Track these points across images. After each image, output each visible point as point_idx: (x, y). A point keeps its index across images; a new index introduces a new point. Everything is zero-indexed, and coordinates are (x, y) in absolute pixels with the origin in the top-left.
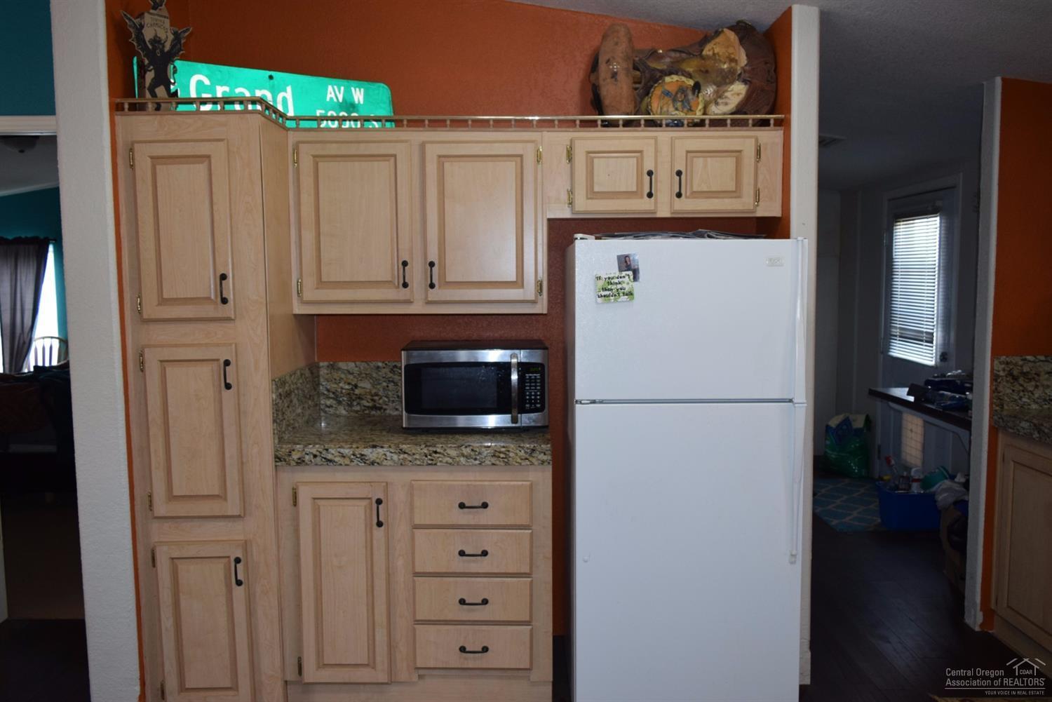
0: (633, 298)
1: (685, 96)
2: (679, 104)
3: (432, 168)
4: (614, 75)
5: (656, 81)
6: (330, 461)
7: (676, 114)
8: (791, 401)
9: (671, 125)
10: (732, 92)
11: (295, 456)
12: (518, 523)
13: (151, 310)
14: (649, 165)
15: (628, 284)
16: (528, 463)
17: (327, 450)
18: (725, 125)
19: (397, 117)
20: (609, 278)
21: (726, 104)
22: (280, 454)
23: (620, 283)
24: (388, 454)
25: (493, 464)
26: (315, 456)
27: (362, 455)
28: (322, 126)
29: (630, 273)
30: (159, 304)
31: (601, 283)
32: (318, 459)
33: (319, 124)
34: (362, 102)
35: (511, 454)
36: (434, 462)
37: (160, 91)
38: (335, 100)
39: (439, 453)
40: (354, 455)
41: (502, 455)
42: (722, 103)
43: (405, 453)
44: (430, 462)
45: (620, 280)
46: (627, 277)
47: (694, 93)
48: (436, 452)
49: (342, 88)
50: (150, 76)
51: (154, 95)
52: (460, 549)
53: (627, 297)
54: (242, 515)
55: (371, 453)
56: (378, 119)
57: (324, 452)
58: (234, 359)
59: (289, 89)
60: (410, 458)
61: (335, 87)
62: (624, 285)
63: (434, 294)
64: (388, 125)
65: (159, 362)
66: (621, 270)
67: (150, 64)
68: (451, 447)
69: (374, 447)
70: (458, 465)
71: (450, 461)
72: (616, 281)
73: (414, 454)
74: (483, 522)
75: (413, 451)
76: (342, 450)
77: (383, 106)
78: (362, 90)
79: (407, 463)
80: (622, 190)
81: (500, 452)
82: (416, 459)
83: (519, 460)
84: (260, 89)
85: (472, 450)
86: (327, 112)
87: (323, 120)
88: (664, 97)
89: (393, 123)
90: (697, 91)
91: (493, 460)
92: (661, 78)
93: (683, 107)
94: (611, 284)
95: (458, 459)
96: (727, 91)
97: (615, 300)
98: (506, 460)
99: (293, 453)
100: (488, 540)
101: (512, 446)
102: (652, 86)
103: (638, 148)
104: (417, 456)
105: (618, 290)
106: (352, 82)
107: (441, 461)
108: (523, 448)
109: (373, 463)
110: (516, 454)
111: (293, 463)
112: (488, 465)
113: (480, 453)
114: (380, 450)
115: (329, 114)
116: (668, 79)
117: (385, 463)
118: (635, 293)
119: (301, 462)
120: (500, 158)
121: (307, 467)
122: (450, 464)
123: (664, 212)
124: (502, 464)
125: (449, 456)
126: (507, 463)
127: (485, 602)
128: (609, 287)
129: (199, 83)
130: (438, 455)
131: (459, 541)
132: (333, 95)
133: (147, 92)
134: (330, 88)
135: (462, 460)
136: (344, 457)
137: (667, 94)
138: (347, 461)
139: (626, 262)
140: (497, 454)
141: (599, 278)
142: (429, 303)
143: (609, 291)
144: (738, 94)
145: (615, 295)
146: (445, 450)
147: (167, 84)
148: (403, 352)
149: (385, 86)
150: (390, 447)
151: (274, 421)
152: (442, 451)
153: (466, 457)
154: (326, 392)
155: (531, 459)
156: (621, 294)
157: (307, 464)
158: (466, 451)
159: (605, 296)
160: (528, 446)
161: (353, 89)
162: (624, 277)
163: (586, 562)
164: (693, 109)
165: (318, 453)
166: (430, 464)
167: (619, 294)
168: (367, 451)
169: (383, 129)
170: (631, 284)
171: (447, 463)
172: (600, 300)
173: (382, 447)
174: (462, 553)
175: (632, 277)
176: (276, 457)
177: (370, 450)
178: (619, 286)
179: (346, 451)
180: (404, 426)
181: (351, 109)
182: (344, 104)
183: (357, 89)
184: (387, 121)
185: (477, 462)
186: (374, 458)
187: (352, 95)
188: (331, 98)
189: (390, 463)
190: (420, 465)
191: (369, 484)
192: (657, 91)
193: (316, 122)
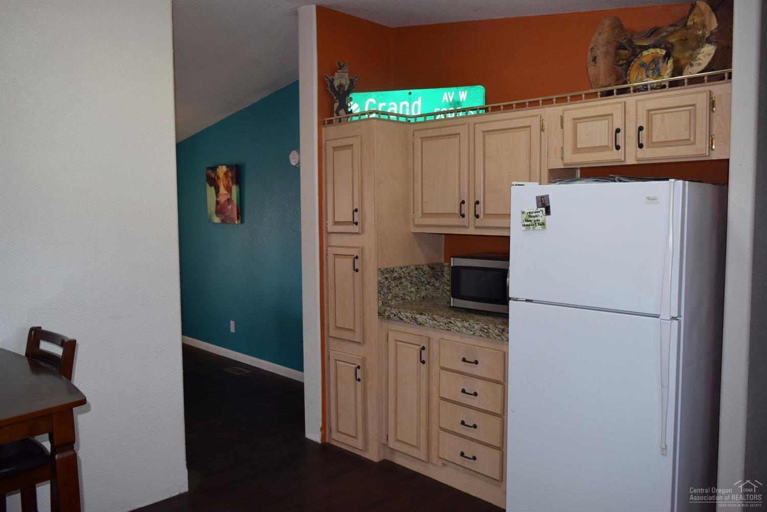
0: (545, 228)
1: (655, 65)
2: (650, 72)
3: (479, 140)
4: (594, 59)
5: (636, 56)
6: (401, 319)
7: (647, 81)
8: (657, 316)
9: (643, 89)
10: (703, 54)
11: (387, 314)
12: (495, 378)
13: (331, 228)
14: (618, 124)
15: (542, 217)
16: (500, 338)
17: (400, 312)
18: (703, 82)
19: (486, 106)
20: (530, 213)
21: (699, 64)
22: (381, 311)
23: (536, 216)
24: (427, 319)
25: (481, 336)
26: (395, 315)
27: (416, 318)
28: (437, 118)
29: (543, 209)
30: (333, 225)
31: (525, 216)
32: (396, 317)
33: (435, 118)
34: (465, 100)
35: (491, 331)
36: (450, 329)
37: (342, 112)
38: (448, 101)
39: (452, 323)
40: (412, 318)
41: (485, 331)
42: (696, 64)
43: (436, 320)
44: (448, 328)
45: (537, 214)
46: (541, 212)
47: (664, 61)
48: (450, 323)
49: (453, 93)
50: (336, 105)
51: (338, 115)
52: (463, 388)
53: (541, 226)
54: (362, 342)
55: (421, 318)
56: (473, 109)
57: (399, 313)
58: (360, 255)
59: (420, 99)
60: (438, 324)
61: (449, 93)
62: (539, 218)
63: (479, 222)
64: (481, 112)
65: (333, 256)
66: (538, 207)
67: (337, 99)
68: (458, 320)
69: (421, 314)
70: (462, 333)
71: (458, 329)
72: (534, 214)
73: (440, 322)
74: (475, 373)
75: (440, 320)
76: (406, 314)
77: (478, 100)
78: (466, 92)
79: (437, 327)
80: (597, 145)
81: (484, 328)
82: (441, 325)
83: (495, 336)
84: (403, 101)
85: (469, 324)
86: (441, 109)
87: (438, 114)
88: (640, 68)
89: (484, 111)
90: (667, 58)
91: (481, 333)
92: (641, 52)
93: (653, 74)
94: (531, 217)
95: (462, 329)
96: (699, 53)
97: (533, 228)
98: (487, 334)
99: (386, 312)
100: (478, 386)
101: (491, 325)
102: (633, 60)
103: (609, 112)
104: (441, 324)
105: (535, 221)
106: (460, 88)
107: (453, 329)
108: (497, 327)
109: (420, 324)
110: (493, 331)
111: (386, 318)
112: (477, 336)
113: (473, 327)
114: (424, 317)
115: (442, 110)
116: (645, 53)
117: (426, 325)
118: (547, 224)
119: (389, 318)
120: (516, 130)
121: (391, 321)
122: (458, 331)
123: (631, 161)
124: (485, 336)
125: (457, 326)
126: (488, 337)
127: (475, 426)
128: (530, 219)
129: (371, 103)
130: (451, 325)
131: (463, 383)
132: (447, 99)
133: (335, 114)
134: (445, 94)
135: (464, 329)
136: (408, 318)
137: (643, 65)
138: (409, 321)
139: (542, 201)
140: (483, 329)
141: (523, 213)
142: (476, 227)
143: (530, 222)
144: (709, 55)
145: (533, 225)
146: (455, 322)
147: (346, 107)
148: (452, 258)
149: (483, 87)
150: (428, 315)
151: (379, 292)
152: (454, 322)
153: (466, 328)
154: (447, 282)
155: (502, 336)
156: (537, 224)
157: (391, 319)
158: (466, 324)
159: (527, 225)
160: (500, 327)
161: (460, 92)
162: (539, 212)
163: (513, 412)
164: (661, 74)
165: (396, 314)
166: (448, 330)
167: (536, 224)
168: (418, 316)
169: (478, 115)
170: (544, 217)
171: (456, 330)
172: (524, 228)
173: (425, 315)
174: (463, 391)
175: (544, 212)
176: (379, 313)
177: (419, 316)
178: (536, 219)
179: (409, 315)
180: (452, 305)
181: (457, 105)
182: (453, 103)
183: (463, 92)
184: (480, 109)
185: (472, 333)
186: (421, 321)
187: (459, 96)
188: (445, 100)
189: (428, 325)
190: (442, 329)
191: (419, 337)
192: (635, 64)
193: (433, 116)
